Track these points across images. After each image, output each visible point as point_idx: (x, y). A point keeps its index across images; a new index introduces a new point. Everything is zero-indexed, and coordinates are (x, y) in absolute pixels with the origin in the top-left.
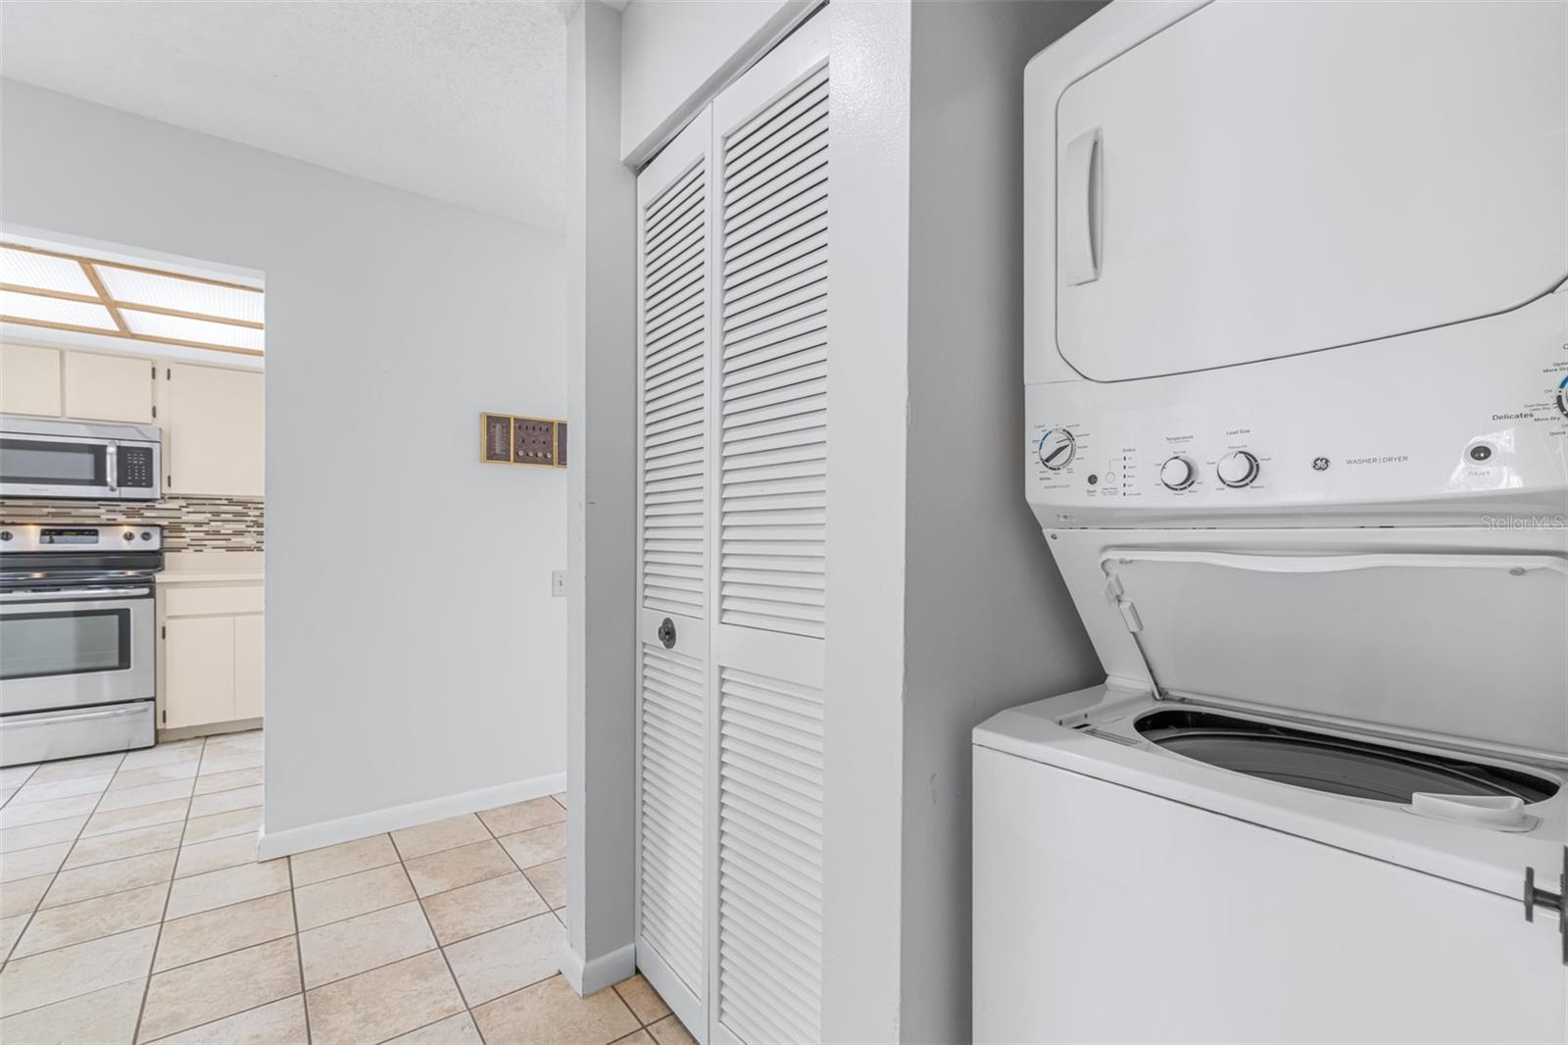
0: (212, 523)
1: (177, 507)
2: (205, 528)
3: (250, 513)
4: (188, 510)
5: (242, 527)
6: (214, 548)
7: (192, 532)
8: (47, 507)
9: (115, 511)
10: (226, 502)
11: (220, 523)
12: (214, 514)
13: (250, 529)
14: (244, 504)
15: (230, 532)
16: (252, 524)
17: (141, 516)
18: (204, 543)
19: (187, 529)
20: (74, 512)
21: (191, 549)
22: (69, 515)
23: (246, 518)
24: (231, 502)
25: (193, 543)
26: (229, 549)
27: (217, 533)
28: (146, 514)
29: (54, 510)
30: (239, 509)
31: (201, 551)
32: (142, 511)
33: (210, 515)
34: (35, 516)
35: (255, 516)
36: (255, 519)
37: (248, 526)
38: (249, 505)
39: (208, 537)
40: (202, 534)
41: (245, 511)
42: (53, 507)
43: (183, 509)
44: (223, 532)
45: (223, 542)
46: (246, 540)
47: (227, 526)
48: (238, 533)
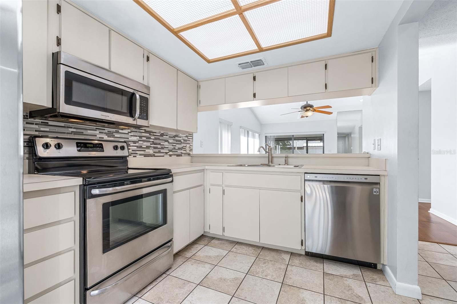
0: (140, 142)
1: (127, 133)
2: (137, 145)
3: (152, 138)
4: (132, 134)
5: (149, 144)
6: (140, 155)
7: (133, 146)
8: (72, 128)
9: (103, 133)
10: (144, 131)
11: (142, 142)
12: (141, 137)
13: (152, 146)
14: (149, 132)
15: (145, 147)
17: (114, 137)
18: (137, 152)
19: (131, 145)
20: (85, 132)
21: (132, 156)
22: (82, 134)
23: (151, 140)
25: (133, 152)
26: (145, 156)
27: (141, 147)
28: (116, 136)
29: (75, 130)
30: (148, 135)
31: (136, 157)
32: (114, 134)
33: (138, 138)
34: (64, 133)
35: (153, 139)
36: (152, 140)
37: (151, 144)
39: (138, 149)
40: (136, 148)
41: (150, 136)
42: (74, 128)
43: (130, 134)
45: (143, 152)
46: (151, 151)
47: (144, 144)
48: (148, 147)
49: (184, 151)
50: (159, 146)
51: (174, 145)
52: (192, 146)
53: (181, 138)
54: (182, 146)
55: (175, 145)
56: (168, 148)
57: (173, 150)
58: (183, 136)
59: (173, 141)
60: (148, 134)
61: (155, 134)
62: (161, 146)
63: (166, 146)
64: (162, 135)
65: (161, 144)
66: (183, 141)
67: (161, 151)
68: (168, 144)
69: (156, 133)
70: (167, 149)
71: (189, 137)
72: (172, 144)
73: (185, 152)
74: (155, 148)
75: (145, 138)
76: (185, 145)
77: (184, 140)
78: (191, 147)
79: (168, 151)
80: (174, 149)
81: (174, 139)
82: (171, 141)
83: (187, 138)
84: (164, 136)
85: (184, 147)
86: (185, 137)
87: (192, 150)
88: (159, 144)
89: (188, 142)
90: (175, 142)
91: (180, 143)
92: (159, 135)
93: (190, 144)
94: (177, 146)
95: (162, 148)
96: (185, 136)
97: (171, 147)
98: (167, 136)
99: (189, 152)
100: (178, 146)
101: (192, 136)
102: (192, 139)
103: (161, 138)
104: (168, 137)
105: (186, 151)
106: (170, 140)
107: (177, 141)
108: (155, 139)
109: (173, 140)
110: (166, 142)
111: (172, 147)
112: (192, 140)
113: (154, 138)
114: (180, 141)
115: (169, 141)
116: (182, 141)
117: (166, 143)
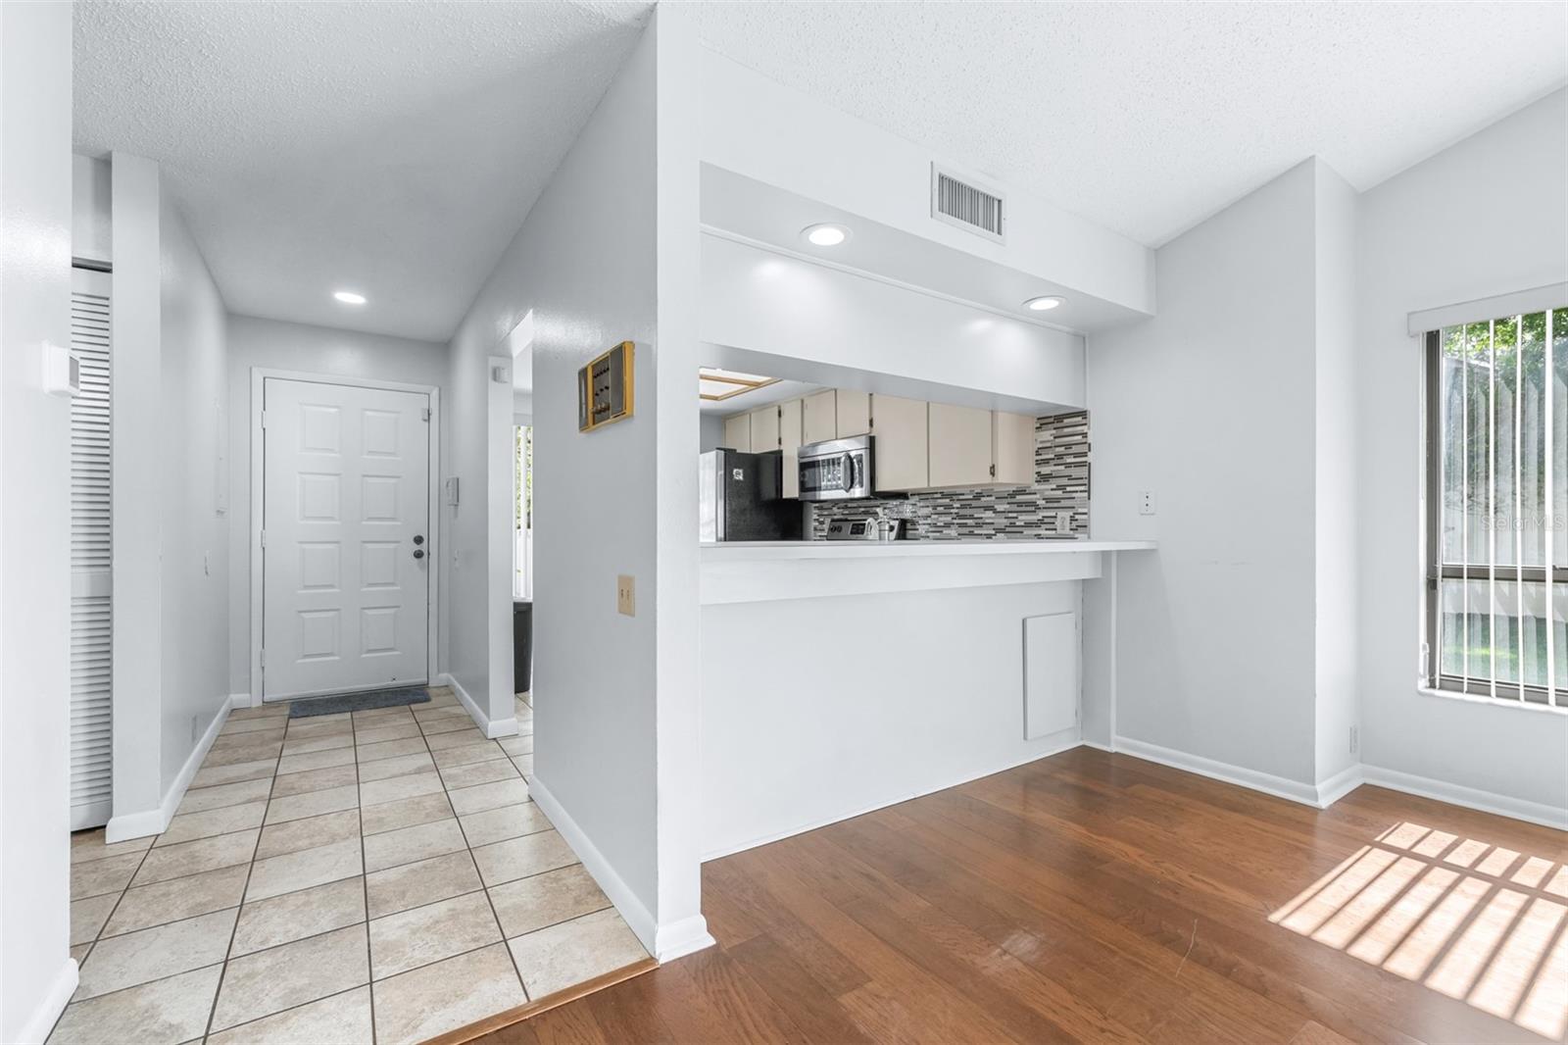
0: (933, 516)
2: (929, 521)
3: (955, 506)
5: (948, 519)
10: (939, 496)
11: (936, 516)
12: (934, 507)
13: (955, 521)
14: (950, 496)
15: (942, 524)
16: (955, 516)
19: (920, 523)
23: (952, 511)
24: (944, 496)
26: (941, 540)
27: (935, 525)
33: (932, 509)
35: (958, 508)
36: (956, 511)
37: (953, 519)
38: (954, 497)
39: (931, 529)
40: (928, 528)
41: (951, 503)
44: (939, 524)
45: (938, 534)
46: (953, 532)
47: (940, 519)
48: (947, 525)
49: (1046, 529)
50: (970, 522)
51: (1010, 515)
52: (1085, 514)
53: (1038, 496)
54: (1040, 518)
55: (1015, 515)
56: (993, 523)
57: (1008, 529)
58: (1047, 490)
59: (1008, 506)
60: (948, 500)
61: (961, 497)
62: (977, 521)
63: (987, 521)
64: (978, 496)
65: (976, 516)
66: (1044, 502)
67: (976, 532)
68: (993, 515)
69: (963, 494)
70: (992, 527)
71: (1068, 489)
72: (1004, 515)
73: (1054, 532)
74: (961, 525)
75: (942, 508)
76: (1054, 514)
77: (1048, 500)
78: (1077, 517)
79: (993, 532)
80: (1013, 525)
81: (1010, 500)
82: (999, 508)
83: (1060, 492)
84: (983, 499)
85: (1046, 520)
86: (1052, 490)
87: (1085, 526)
88: (971, 517)
89: (1064, 503)
90: (1015, 508)
91: (1033, 509)
92: (971, 497)
93: (1074, 508)
94: (1020, 518)
95: (978, 525)
96: (1054, 487)
97: (1002, 522)
98: (991, 496)
99: (1072, 532)
100: (1024, 518)
101: (1086, 482)
102: (1089, 491)
103: (974, 503)
104: (993, 498)
105: (1055, 529)
106: (998, 504)
107: (1020, 504)
108: (963, 507)
109: (1009, 503)
110: (987, 512)
111: (1006, 520)
112: (1086, 494)
113: (958, 506)
114: (1033, 504)
115: (996, 507)
116: (1041, 503)
117: (990, 514)
